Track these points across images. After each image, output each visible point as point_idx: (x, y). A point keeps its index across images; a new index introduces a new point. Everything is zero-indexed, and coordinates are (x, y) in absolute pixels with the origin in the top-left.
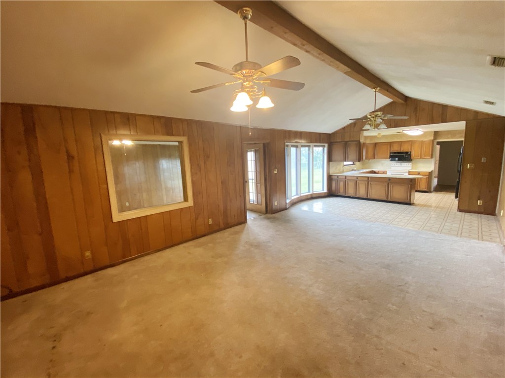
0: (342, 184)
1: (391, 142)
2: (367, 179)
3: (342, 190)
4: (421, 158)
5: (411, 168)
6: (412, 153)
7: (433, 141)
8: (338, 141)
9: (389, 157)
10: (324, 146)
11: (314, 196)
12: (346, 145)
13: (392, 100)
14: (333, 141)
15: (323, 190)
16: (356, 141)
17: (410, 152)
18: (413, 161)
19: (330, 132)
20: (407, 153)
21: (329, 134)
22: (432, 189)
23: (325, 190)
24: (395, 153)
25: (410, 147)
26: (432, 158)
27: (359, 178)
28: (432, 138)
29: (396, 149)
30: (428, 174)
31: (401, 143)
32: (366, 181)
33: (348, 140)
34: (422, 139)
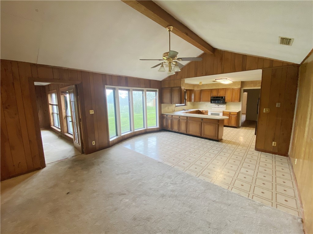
0: (169, 122)
1: (211, 89)
2: (186, 118)
3: (170, 127)
4: (232, 102)
5: (225, 109)
6: (226, 98)
7: (240, 89)
8: (166, 87)
9: (210, 100)
10: (156, 91)
11: (147, 131)
12: (172, 90)
13: (203, 52)
14: (163, 87)
15: (157, 126)
16: (178, 87)
17: (225, 97)
18: (227, 104)
19: (161, 80)
20: (223, 97)
21: (160, 82)
22: (240, 125)
23: (158, 126)
24: (214, 97)
25: (224, 94)
26: (240, 101)
27: (181, 118)
28: (240, 86)
29: (215, 94)
30: (236, 114)
31: (218, 90)
32: (186, 120)
33: (173, 86)
34: (233, 87)
